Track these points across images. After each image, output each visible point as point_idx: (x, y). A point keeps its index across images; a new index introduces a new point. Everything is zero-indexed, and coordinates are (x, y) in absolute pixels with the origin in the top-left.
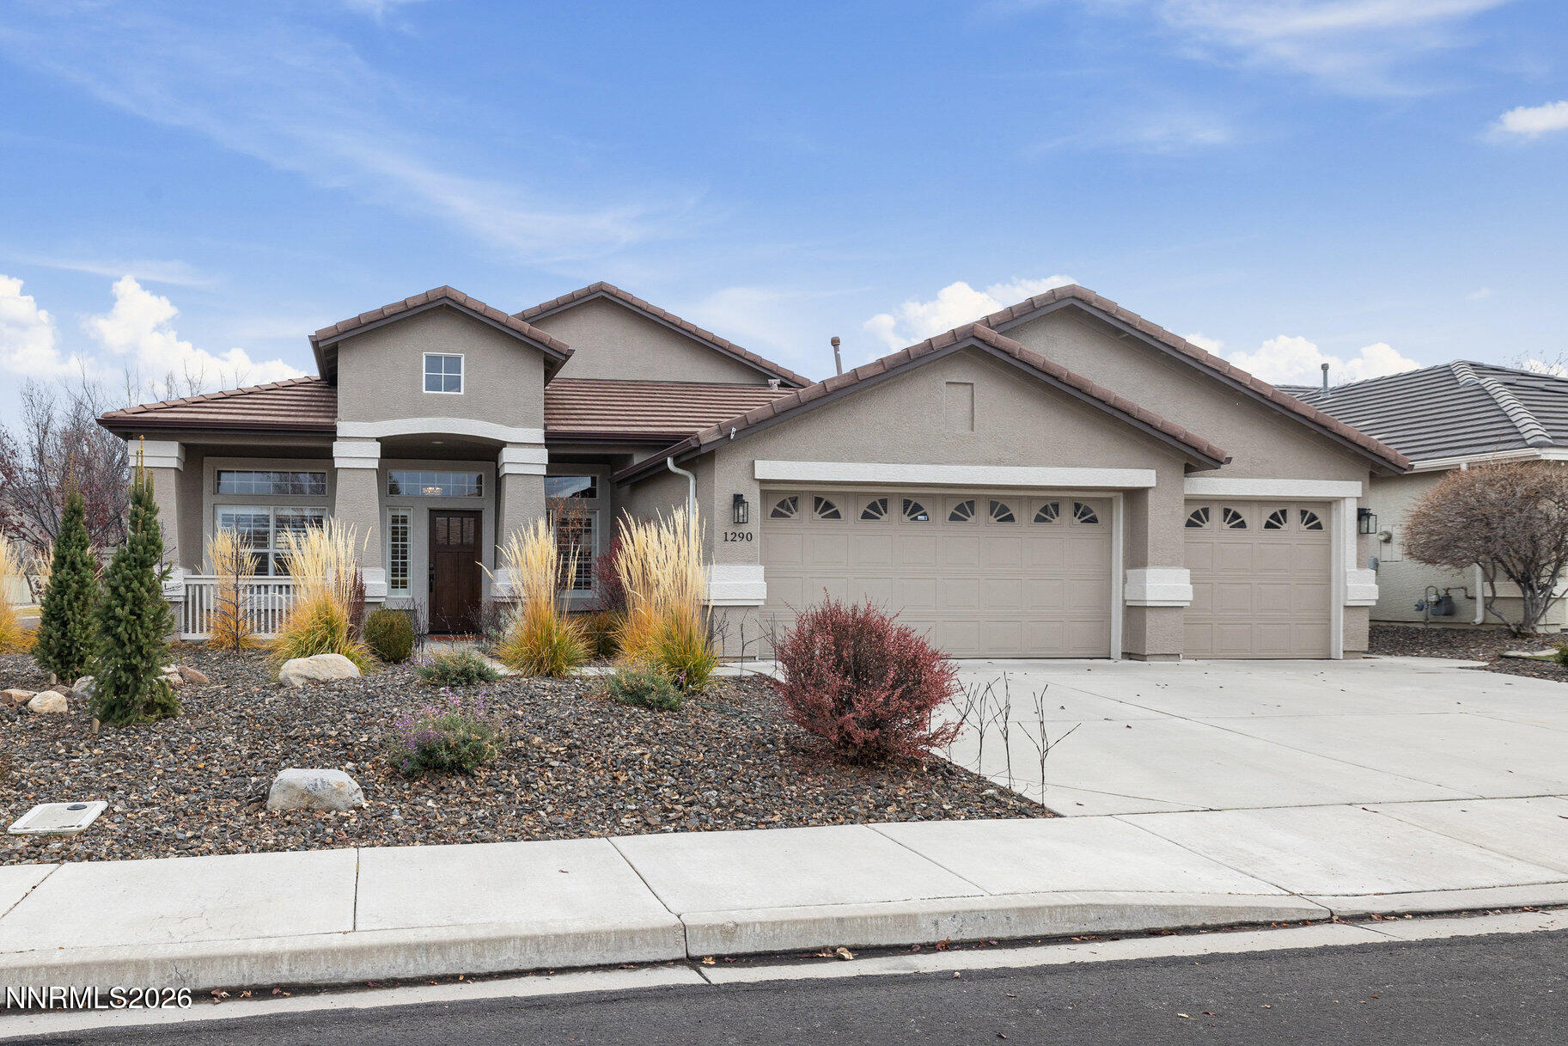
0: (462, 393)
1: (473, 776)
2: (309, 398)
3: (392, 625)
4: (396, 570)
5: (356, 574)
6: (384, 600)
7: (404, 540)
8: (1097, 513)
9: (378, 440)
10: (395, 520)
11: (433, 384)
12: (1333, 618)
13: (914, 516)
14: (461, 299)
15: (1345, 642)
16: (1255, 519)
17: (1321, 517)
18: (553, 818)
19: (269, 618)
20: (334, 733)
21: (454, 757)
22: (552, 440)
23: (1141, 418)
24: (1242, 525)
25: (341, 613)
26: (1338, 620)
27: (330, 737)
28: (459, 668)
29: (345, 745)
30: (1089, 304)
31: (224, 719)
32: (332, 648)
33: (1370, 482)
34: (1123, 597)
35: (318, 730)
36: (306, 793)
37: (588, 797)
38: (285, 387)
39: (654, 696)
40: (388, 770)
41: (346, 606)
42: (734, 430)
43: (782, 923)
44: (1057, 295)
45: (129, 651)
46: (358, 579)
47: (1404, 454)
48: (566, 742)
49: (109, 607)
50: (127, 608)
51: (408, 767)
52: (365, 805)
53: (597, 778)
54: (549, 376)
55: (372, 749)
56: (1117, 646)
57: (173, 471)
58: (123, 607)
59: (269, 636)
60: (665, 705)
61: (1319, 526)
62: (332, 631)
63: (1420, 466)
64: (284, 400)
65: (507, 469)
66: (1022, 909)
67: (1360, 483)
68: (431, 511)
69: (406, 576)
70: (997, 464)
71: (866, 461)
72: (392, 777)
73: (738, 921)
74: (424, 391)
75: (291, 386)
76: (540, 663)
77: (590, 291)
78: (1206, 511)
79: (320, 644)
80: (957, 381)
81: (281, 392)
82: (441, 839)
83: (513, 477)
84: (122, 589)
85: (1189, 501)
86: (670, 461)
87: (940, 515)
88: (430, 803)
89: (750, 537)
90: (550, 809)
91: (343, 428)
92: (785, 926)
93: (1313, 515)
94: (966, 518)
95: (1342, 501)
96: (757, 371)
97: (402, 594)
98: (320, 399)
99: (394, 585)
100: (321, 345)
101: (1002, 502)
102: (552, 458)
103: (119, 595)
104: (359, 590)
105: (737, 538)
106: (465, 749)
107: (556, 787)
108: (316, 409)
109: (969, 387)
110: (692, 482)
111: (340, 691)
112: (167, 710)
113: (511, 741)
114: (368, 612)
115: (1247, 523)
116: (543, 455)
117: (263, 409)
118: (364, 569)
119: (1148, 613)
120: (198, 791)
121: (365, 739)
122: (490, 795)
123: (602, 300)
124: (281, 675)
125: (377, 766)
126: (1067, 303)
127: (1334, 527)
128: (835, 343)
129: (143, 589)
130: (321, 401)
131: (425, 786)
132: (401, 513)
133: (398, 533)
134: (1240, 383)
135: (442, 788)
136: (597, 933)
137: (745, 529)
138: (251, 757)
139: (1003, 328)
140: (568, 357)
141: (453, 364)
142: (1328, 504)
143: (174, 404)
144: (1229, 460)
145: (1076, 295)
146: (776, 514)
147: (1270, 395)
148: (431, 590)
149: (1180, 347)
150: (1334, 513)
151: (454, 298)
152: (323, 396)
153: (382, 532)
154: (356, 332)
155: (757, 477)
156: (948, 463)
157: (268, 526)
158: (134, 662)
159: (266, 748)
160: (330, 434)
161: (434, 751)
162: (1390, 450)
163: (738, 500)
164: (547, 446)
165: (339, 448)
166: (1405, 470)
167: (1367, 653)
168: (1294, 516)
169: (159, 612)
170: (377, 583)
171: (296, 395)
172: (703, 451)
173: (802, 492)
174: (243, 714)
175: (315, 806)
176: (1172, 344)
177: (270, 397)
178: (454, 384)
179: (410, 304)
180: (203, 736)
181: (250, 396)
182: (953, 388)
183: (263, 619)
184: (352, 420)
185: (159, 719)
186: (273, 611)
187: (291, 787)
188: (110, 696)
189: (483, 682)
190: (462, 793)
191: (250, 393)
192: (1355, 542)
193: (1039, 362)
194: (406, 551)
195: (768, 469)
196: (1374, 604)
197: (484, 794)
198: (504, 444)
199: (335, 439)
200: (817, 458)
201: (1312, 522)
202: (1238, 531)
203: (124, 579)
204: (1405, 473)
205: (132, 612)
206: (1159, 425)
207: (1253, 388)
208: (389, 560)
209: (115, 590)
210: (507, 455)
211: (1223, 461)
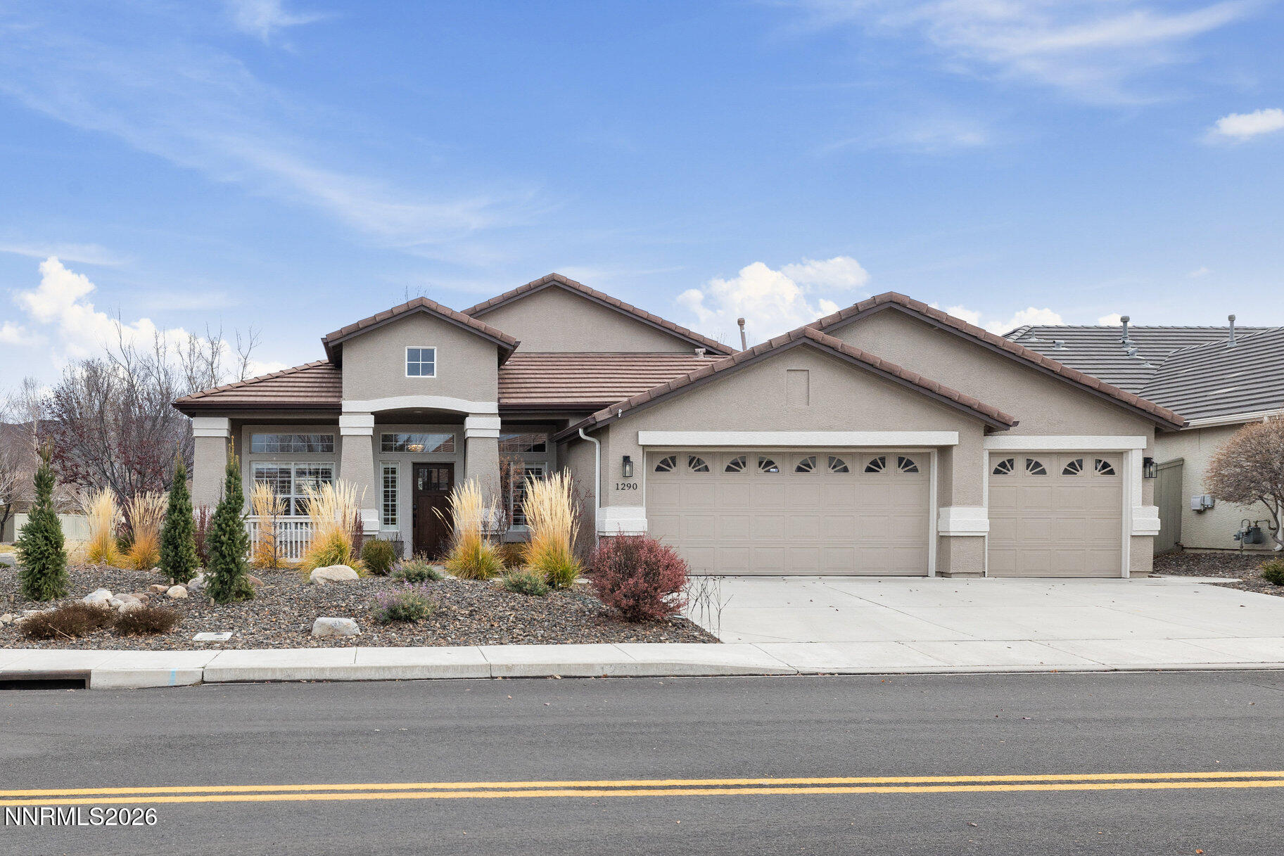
0: (435, 376)
1: (417, 623)
2: (321, 380)
3: (381, 550)
4: (388, 511)
5: (357, 514)
6: (377, 533)
7: (394, 486)
8: (917, 464)
9: (372, 413)
10: (386, 471)
11: (413, 370)
12: (1123, 546)
13: (767, 469)
14: (434, 307)
15: (1132, 564)
16: (1054, 468)
17: (1113, 464)
18: (454, 640)
19: (294, 547)
20: (344, 605)
21: (406, 613)
22: (504, 410)
23: (941, 393)
24: (1043, 472)
25: (347, 540)
26: (1126, 547)
27: (342, 606)
28: (417, 572)
29: (350, 610)
30: (904, 306)
31: (281, 600)
32: (341, 562)
33: (1155, 437)
34: (937, 529)
35: (335, 603)
36: (331, 628)
37: (475, 633)
38: (303, 371)
39: (528, 587)
40: (372, 621)
41: (350, 537)
42: (620, 411)
43: (533, 665)
44: (878, 301)
45: (228, 561)
46: (358, 518)
47: (1180, 414)
48: (470, 609)
49: (216, 536)
50: (227, 536)
51: (383, 618)
52: (360, 634)
53: (482, 625)
54: (501, 361)
55: (364, 611)
56: (932, 568)
57: (224, 439)
58: (224, 535)
59: (294, 560)
60: (534, 592)
61: (1111, 472)
62: (341, 552)
63: (1194, 423)
64: (302, 382)
65: (469, 434)
66: (644, 664)
67: (1145, 437)
68: (414, 464)
69: (395, 515)
70: (828, 430)
71: (723, 430)
72: (374, 624)
73: (514, 663)
74: (407, 376)
75: (307, 369)
76: (470, 572)
77: (544, 282)
78: (1010, 461)
79: (334, 560)
80: (796, 369)
81: (300, 375)
82: (396, 645)
83: (474, 440)
84: (224, 525)
85: (992, 454)
86: (581, 431)
87: (787, 468)
88: (393, 634)
89: (635, 487)
90: (453, 637)
91: (347, 405)
92: (534, 666)
93: (1106, 465)
94: (809, 469)
95: (1130, 453)
96: (687, 342)
97: (392, 529)
98: (329, 380)
99: (386, 521)
100: (330, 345)
101: (837, 457)
102: (503, 423)
103: (222, 529)
104: (359, 526)
105: (626, 488)
106: (413, 609)
107: (460, 628)
108: (326, 389)
109: (806, 373)
110: (598, 446)
111: (347, 585)
112: (248, 595)
113: (440, 608)
114: (365, 541)
115: (1047, 471)
116: (497, 422)
117: (288, 391)
118: (363, 511)
119: (953, 541)
120: (275, 630)
121: (361, 607)
122: (424, 631)
123: (555, 288)
124: (311, 577)
125: (367, 619)
126: (887, 306)
127: (1124, 473)
128: (741, 323)
129: (235, 525)
130: (329, 382)
131: (391, 628)
132: (391, 466)
133: (389, 481)
134: (1033, 362)
135: (400, 629)
136: (453, 666)
137: (631, 481)
138: (300, 616)
139: (827, 330)
140: (515, 347)
141: (429, 355)
142: (1120, 454)
143: (223, 389)
144: (1016, 423)
145: (893, 300)
146: (659, 469)
147: (1059, 371)
148: (414, 525)
149: (981, 336)
150: (1125, 462)
151: (428, 306)
152: (331, 378)
153: (376, 482)
154: (356, 334)
155: (640, 443)
156: (789, 429)
157: (290, 477)
158: (231, 567)
159: (307, 612)
160: (337, 409)
161: (396, 610)
162: (1167, 411)
163: (626, 459)
164: (500, 415)
165: (343, 420)
166: (1181, 427)
167: (1153, 573)
168: (1089, 464)
169: (244, 538)
170: (373, 521)
171: (312, 378)
172: (599, 426)
173: (679, 452)
174: (292, 597)
175: (335, 634)
176: (974, 334)
177: (292, 380)
178: (429, 369)
179: (395, 312)
180: (272, 607)
181: (278, 380)
182: (793, 373)
183: (289, 548)
184: (352, 399)
185: (244, 600)
186: (296, 542)
187: (323, 624)
188: (218, 586)
189: (431, 581)
190: (410, 630)
191: (277, 377)
192: (1141, 485)
193: (857, 354)
194: (395, 495)
195: (647, 437)
196: (1157, 534)
197: (421, 631)
198: (467, 415)
199: (340, 413)
200: (687, 429)
201: (1106, 469)
202: (1041, 477)
203: (224, 520)
204: (1181, 429)
205: (229, 539)
206: (957, 399)
207: (1043, 365)
208: (382, 502)
209: (219, 525)
210: (469, 422)
211: (1011, 424)
